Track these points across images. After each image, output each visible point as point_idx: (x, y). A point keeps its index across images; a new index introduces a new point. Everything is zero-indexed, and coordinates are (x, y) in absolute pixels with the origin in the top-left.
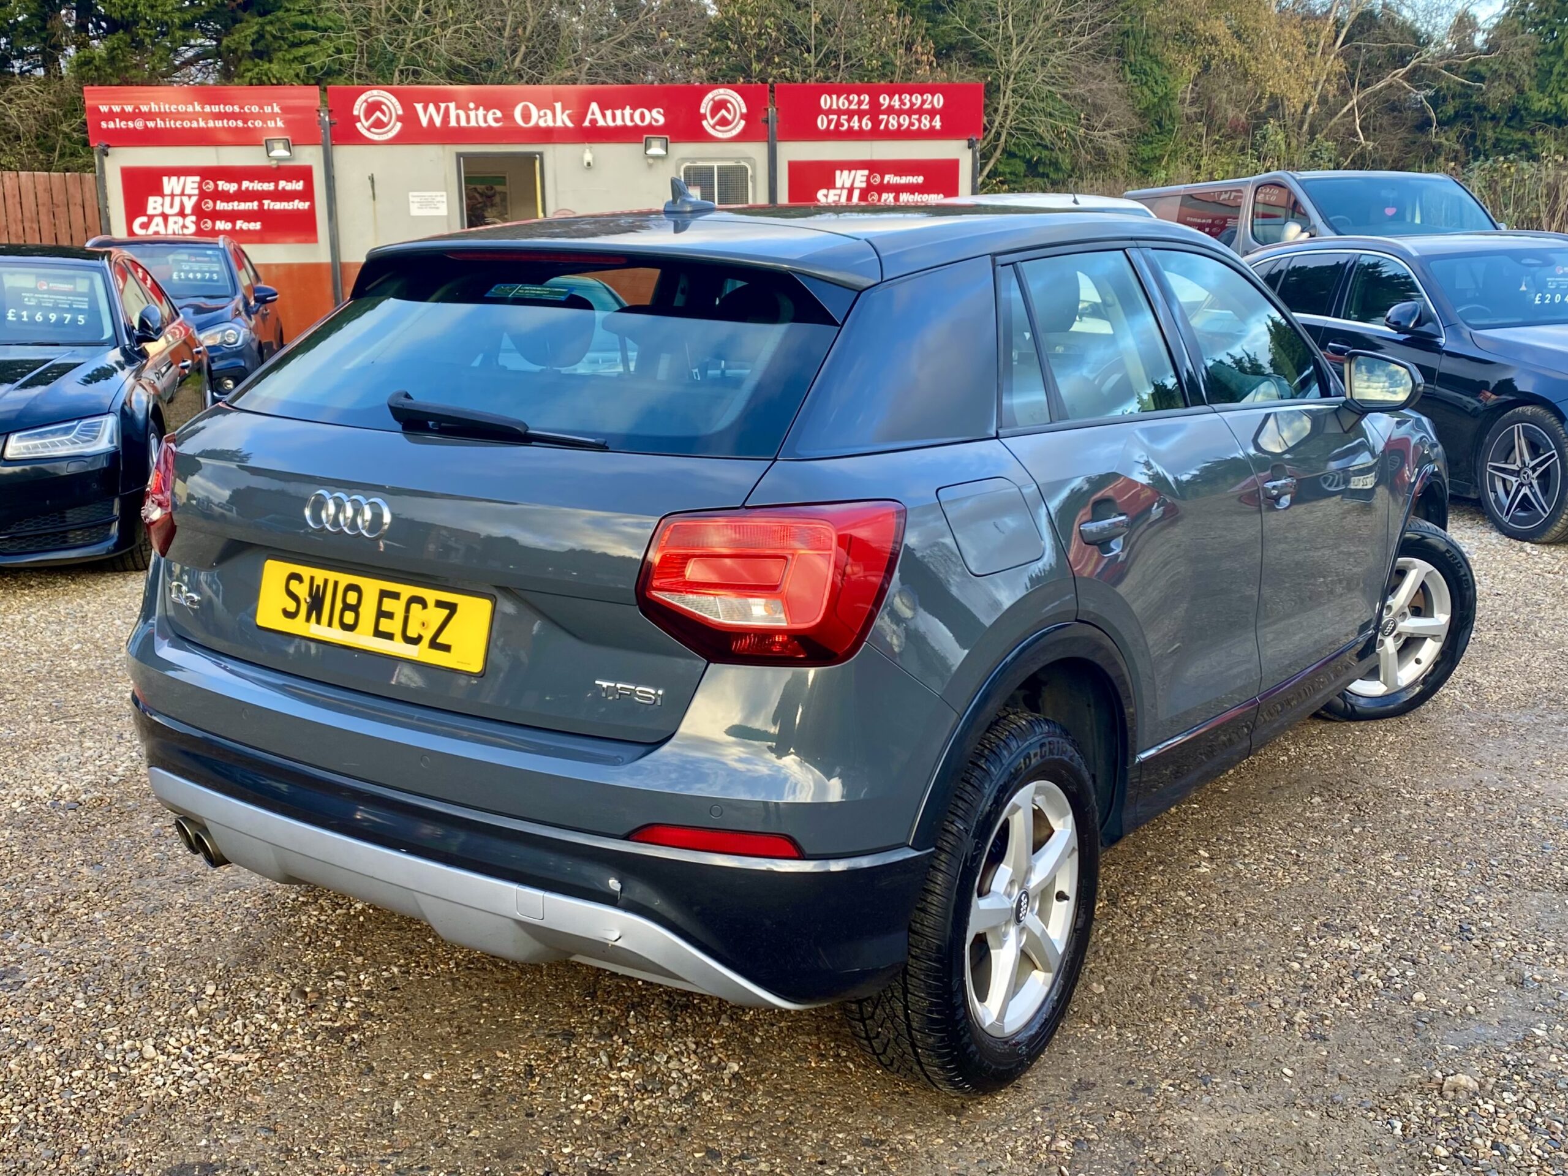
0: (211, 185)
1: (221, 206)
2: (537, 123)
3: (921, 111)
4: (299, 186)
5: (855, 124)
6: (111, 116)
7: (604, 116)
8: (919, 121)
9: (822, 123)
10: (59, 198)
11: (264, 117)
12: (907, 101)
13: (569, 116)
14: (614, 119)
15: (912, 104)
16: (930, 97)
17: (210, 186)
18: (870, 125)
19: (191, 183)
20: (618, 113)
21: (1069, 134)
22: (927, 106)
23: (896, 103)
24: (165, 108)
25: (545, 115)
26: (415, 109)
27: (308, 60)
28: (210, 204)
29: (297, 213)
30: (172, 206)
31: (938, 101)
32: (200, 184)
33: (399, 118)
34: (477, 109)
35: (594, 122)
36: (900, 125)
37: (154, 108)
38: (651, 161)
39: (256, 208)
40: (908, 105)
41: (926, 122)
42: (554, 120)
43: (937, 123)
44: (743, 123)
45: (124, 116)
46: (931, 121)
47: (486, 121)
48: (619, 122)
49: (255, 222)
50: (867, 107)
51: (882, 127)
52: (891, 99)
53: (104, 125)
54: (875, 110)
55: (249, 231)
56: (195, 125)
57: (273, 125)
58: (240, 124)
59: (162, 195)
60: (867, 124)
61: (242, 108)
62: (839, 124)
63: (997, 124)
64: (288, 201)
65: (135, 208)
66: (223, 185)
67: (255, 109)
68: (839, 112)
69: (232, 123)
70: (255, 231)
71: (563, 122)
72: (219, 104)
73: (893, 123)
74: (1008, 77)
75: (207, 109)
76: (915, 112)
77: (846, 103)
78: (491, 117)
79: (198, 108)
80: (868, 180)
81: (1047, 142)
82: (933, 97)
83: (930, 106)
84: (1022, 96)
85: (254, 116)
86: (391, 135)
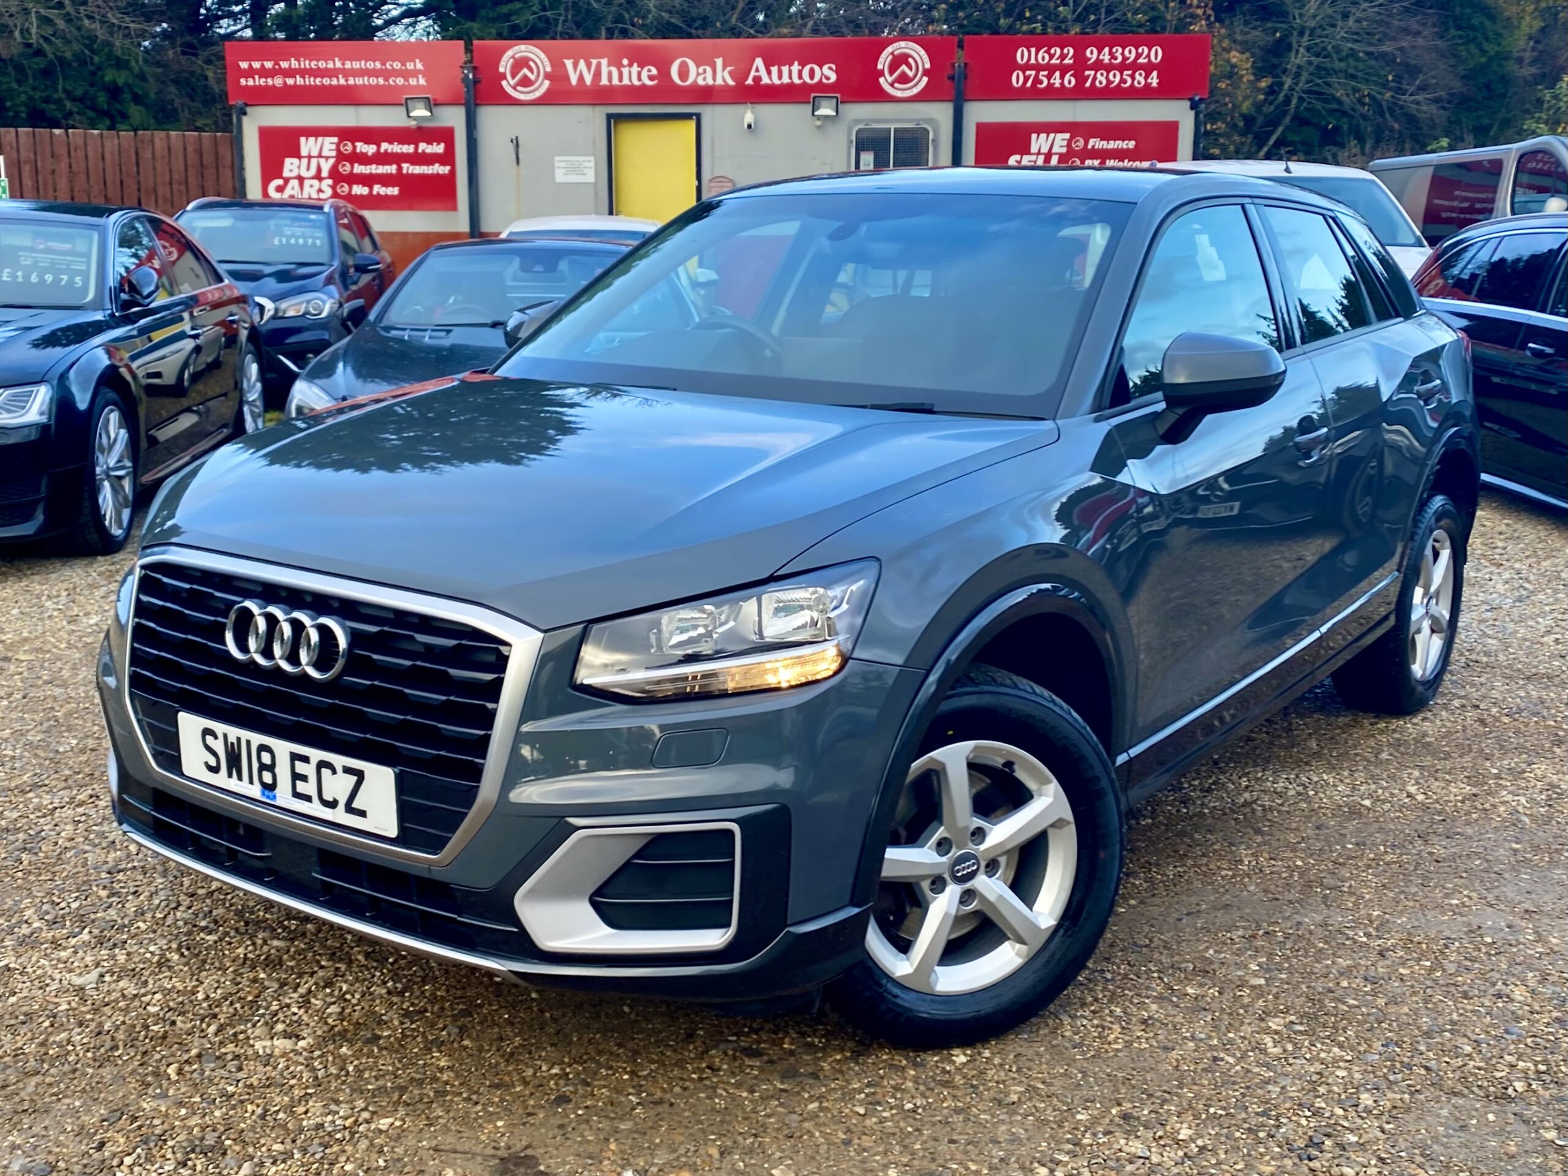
0: (349, 147)
1: (359, 169)
3: (1134, 67)
4: (439, 148)
5: (1056, 81)
6: (250, 73)
7: (769, 73)
8: (1133, 77)
9: (1017, 79)
10: (208, 159)
11: (406, 74)
12: (1119, 54)
13: (730, 73)
14: (780, 77)
15: (1125, 59)
16: (1146, 50)
17: (348, 147)
18: (1073, 82)
19: (329, 144)
20: (785, 69)
21: (1376, 99)
22: (1141, 61)
23: (1106, 58)
24: (305, 64)
25: (705, 71)
26: (564, 66)
28: (348, 167)
29: (437, 177)
30: (308, 169)
31: (1156, 54)
32: (338, 145)
33: (547, 76)
34: (630, 65)
35: (757, 79)
36: (1109, 82)
37: (294, 64)
38: (818, 123)
39: (394, 172)
40: (1120, 59)
41: (1140, 78)
42: (714, 79)
43: (1154, 80)
44: (925, 79)
45: (264, 73)
46: (1146, 78)
47: (639, 79)
48: (786, 80)
49: (393, 186)
50: (1071, 61)
51: (1088, 84)
52: (1099, 53)
53: (243, 82)
54: (1080, 66)
55: (387, 196)
56: (334, 82)
57: (415, 83)
58: (381, 81)
59: (299, 157)
60: (1070, 81)
61: (383, 64)
62: (1037, 81)
64: (428, 165)
65: (271, 169)
66: (362, 148)
67: (397, 65)
68: (1038, 68)
69: (373, 81)
70: (393, 196)
71: (724, 80)
72: (360, 60)
73: (1101, 79)
74: (1301, 33)
75: (348, 65)
76: (1128, 68)
77: (1047, 57)
78: (645, 74)
79: (338, 64)
80: (1069, 145)
81: (1346, 108)
82: (1150, 50)
83: (1146, 61)
84: (1318, 55)
85: (396, 73)
86: (538, 94)
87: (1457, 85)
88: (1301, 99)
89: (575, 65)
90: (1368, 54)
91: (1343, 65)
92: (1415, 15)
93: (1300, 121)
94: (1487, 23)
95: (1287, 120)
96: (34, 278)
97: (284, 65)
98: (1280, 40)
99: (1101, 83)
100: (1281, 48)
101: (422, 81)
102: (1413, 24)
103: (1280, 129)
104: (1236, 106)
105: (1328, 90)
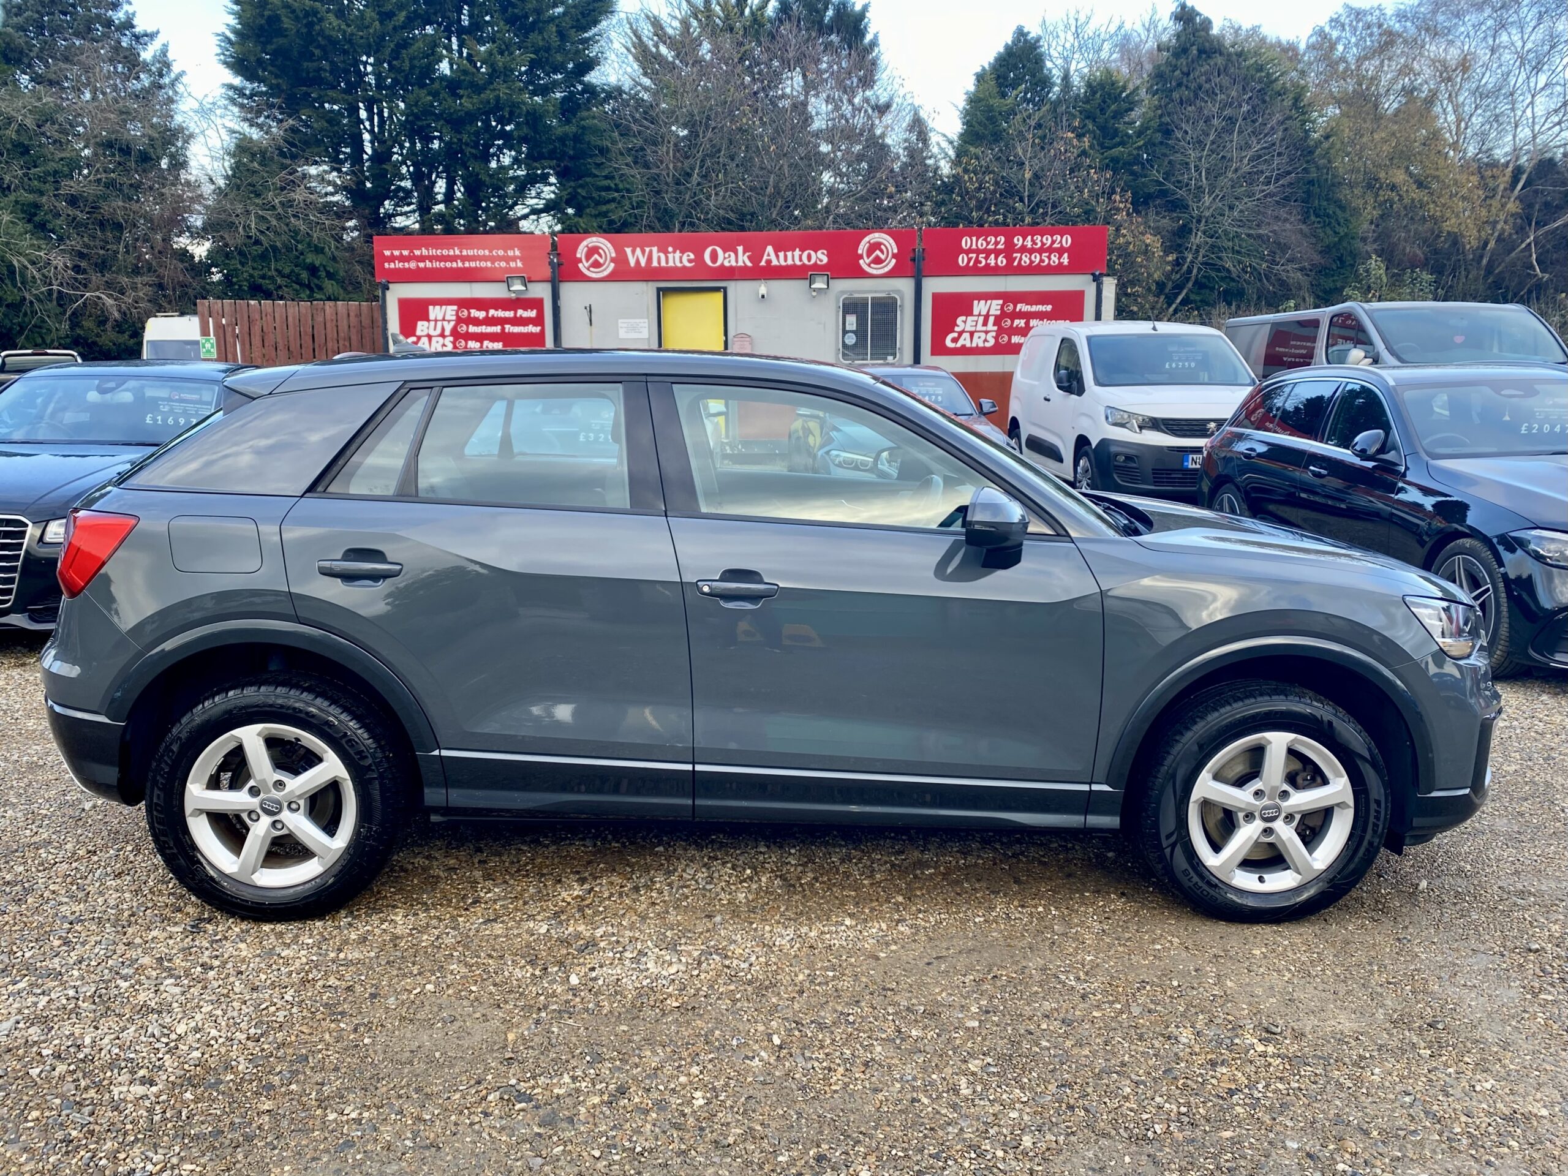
0: (466, 313)
1: (472, 329)
2: (722, 264)
3: (1050, 250)
4: (533, 314)
5: (992, 262)
6: (392, 259)
7: (777, 257)
8: (1049, 259)
9: (962, 260)
11: (508, 259)
12: (1038, 241)
13: (749, 257)
14: (786, 260)
15: (1043, 244)
16: (1059, 238)
17: (464, 313)
18: (1005, 262)
19: (450, 311)
20: (789, 254)
21: (1255, 269)
22: (1056, 245)
23: (1029, 244)
24: (433, 252)
25: (729, 256)
26: (625, 252)
28: (464, 328)
29: (531, 335)
30: (435, 329)
31: (1066, 241)
32: (457, 312)
33: (613, 260)
34: (674, 252)
35: (769, 262)
36: (1031, 262)
37: (425, 252)
38: (814, 294)
39: (499, 331)
40: (1039, 245)
41: (1055, 259)
42: (737, 261)
43: (1065, 260)
44: (894, 261)
45: (402, 259)
46: (1059, 258)
47: (681, 262)
48: (790, 262)
49: (498, 341)
50: (1003, 246)
51: (1016, 263)
52: (1024, 240)
53: (386, 265)
54: (1010, 249)
56: (454, 265)
57: (514, 266)
58: (489, 264)
59: (428, 320)
60: (1002, 261)
61: (491, 251)
62: (977, 261)
63: (1189, 260)
64: (524, 326)
65: (408, 328)
66: (475, 313)
67: (501, 253)
68: (978, 251)
69: (483, 264)
71: (743, 262)
72: (474, 249)
73: (1026, 260)
74: (1199, 221)
75: (465, 253)
76: (1045, 251)
77: (985, 244)
78: (685, 258)
79: (457, 252)
80: (1002, 309)
81: (1234, 276)
82: (1062, 238)
83: (1059, 245)
84: (1212, 237)
85: (501, 258)
86: (606, 273)
87: (1317, 258)
88: (1199, 269)
89: (633, 252)
90: (1249, 235)
91: (1231, 244)
92: (1284, 207)
93: (1200, 285)
94: (1338, 212)
95: (1190, 285)
96: (170, 421)
97: (417, 253)
98: (1184, 225)
99: (1024, 263)
100: (1184, 232)
101: (520, 264)
102: (1282, 213)
103: (1185, 292)
104: (1150, 275)
105: (1220, 263)
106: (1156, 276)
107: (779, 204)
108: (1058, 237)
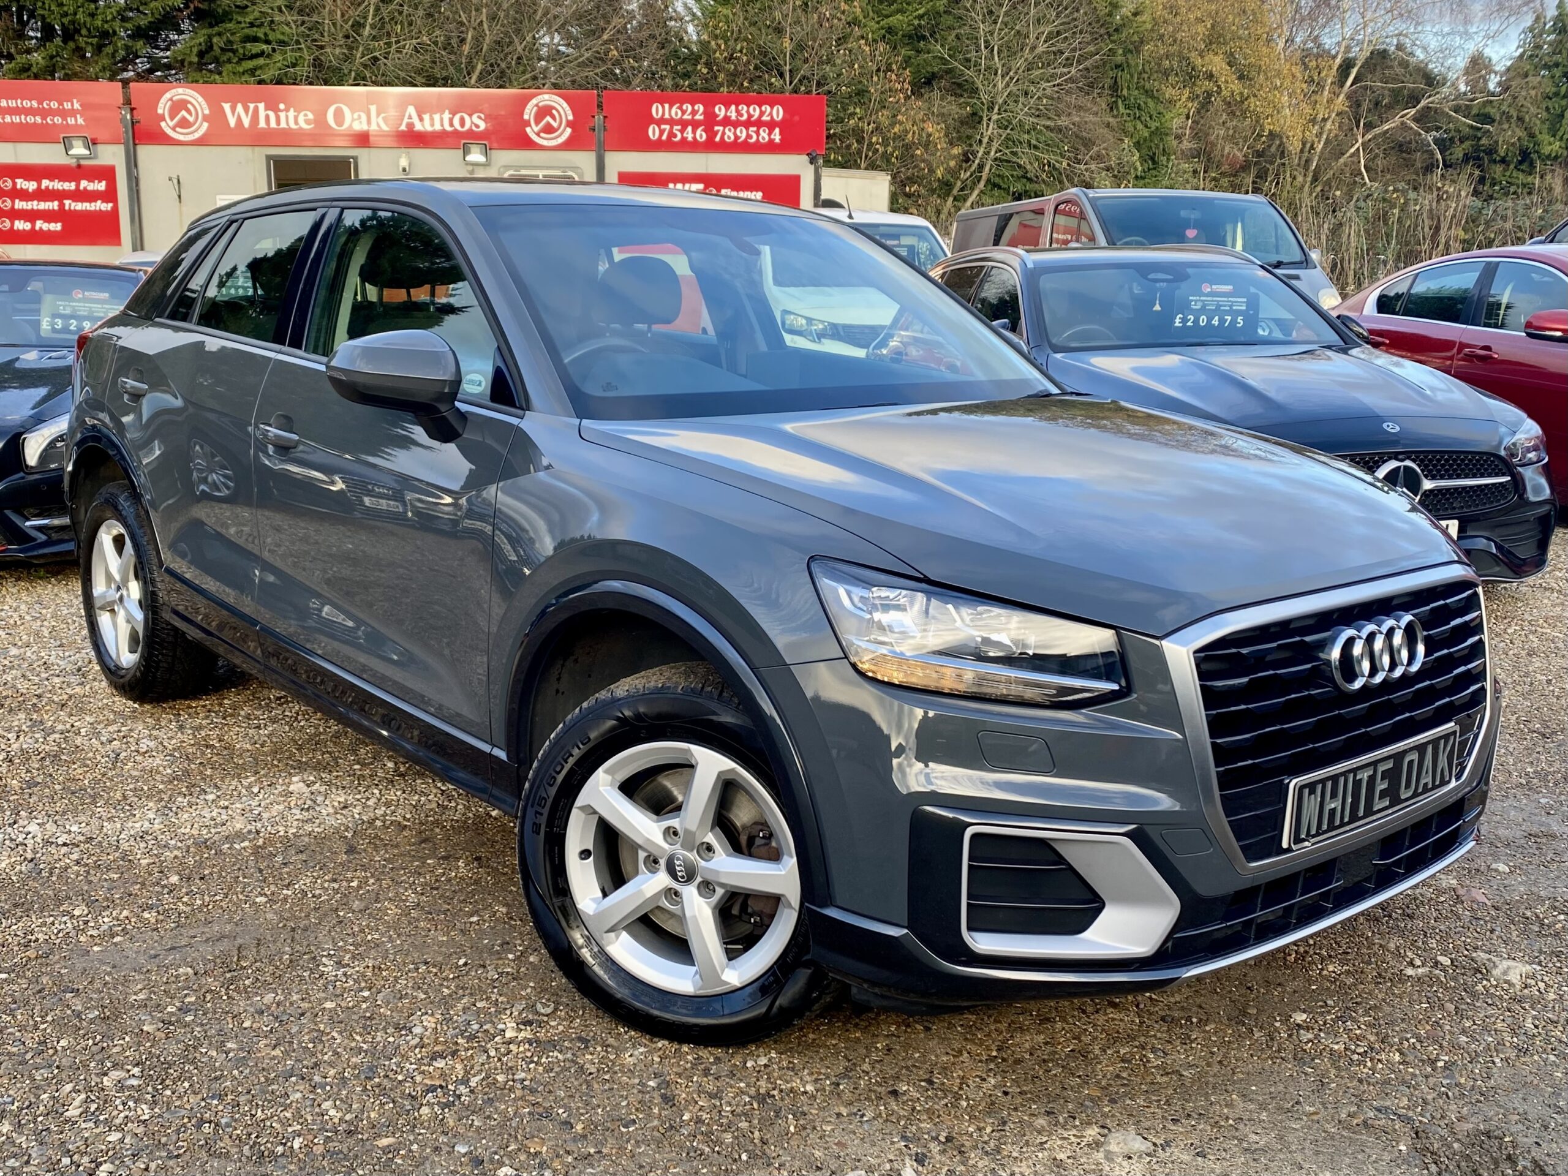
0: (9, 183)
1: (19, 205)
3: (759, 124)
4: (102, 186)
5: (690, 137)
7: (421, 119)
8: (758, 134)
9: (653, 132)
11: (64, 114)
12: (744, 112)
13: (385, 119)
14: (432, 125)
16: (769, 109)
18: (704, 135)
20: (437, 117)
21: (1055, 168)
22: (765, 118)
23: (733, 115)
25: (360, 117)
26: (222, 109)
27: (257, 73)
28: (9, 202)
29: (100, 213)
31: (778, 113)
33: (206, 118)
34: (287, 110)
35: (410, 125)
38: (470, 168)
39: (56, 208)
40: (745, 117)
41: (764, 134)
42: (369, 125)
43: (777, 136)
44: (569, 131)
46: (770, 134)
47: (296, 123)
48: (438, 127)
49: (56, 222)
50: (702, 117)
51: (718, 139)
52: (727, 110)
54: (710, 121)
55: (49, 231)
57: (73, 122)
58: (39, 119)
60: (701, 135)
61: (40, 103)
62: (672, 135)
63: (980, 155)
64: (90, 202)
66: (21, 183)
67: (54, 105)
68: (672, 122)
69: (30, 119)
70: (55, 232)
71: (378, 125)
72: (16, 100)
73: (729, 135)
74: (990, 109)
75: (4, 104)
76: (753, 124)
77: (679, 112)
78: (301, 119)
82: (772, 108)
83: (768, 118)
84: (1005, 128)
85: (51, 112)
86: (196, 135)
88: (991, 167)
89: (233, 109)
90: (1047, 127)
91: (1026, 136)
92: (1088, 94)
94: (1150, 103)
98: (973, 113)
99: (729, 137)
100: (975, 119)
102: (1086, 102)
103: (976, 192)
104: (932, 171)
105: (1015, 159)
106: (939, 173)
107: (479, 67)
108: (767, 108)
